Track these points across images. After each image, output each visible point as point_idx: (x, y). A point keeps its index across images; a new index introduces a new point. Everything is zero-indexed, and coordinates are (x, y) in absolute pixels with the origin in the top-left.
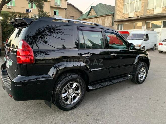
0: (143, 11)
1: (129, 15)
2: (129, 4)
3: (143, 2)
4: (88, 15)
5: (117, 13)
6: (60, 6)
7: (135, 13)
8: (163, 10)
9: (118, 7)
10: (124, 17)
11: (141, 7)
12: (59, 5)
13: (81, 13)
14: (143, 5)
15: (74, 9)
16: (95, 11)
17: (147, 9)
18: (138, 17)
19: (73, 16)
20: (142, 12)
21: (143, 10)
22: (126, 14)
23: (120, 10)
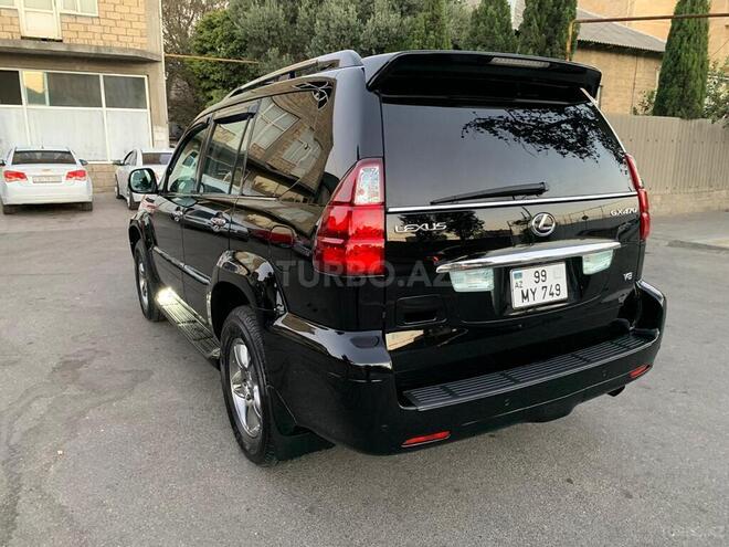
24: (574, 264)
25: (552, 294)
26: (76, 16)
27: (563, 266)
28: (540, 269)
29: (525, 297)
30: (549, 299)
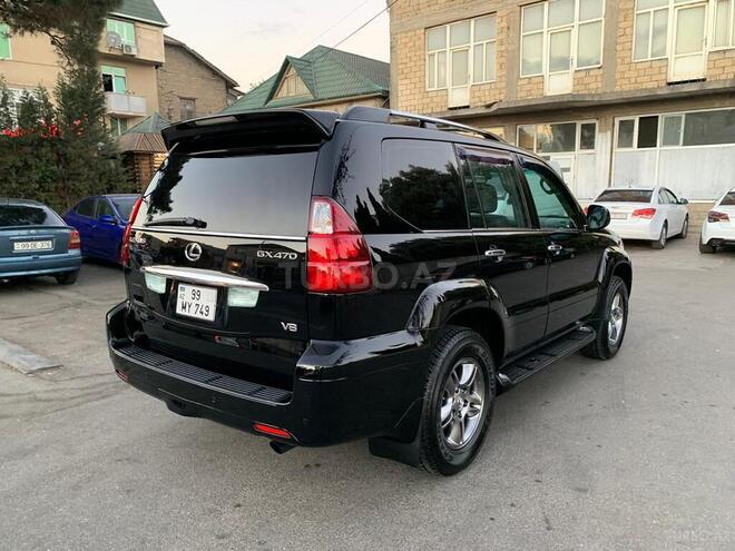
0: (503, 84)
1: (450, 100)
2: (449, 55)
3: (503, 48)
4: (271, 97)
5: (400, 88)
6: (134, 52)
7: (472, 92)
8: (577, 81)
9: (403, 66)
10: (431, 105)
11: (495, 67)
12: (127, 46)
13: (230, 85)
14: (503, 60)
15: (195, 68)
16: (305, 81)
17: (519, 78)
18: (489, 106)
19: (194, 100)
20: (500, 89)
21: (504, 79)
22: (439, 93)
23: (412, 75)
24: (223, 292)
25: (202, 313)
26: (724, 51)
27: (215, 292)
28: (197, 289)
29: (184, 308)
30: (198, 316)
